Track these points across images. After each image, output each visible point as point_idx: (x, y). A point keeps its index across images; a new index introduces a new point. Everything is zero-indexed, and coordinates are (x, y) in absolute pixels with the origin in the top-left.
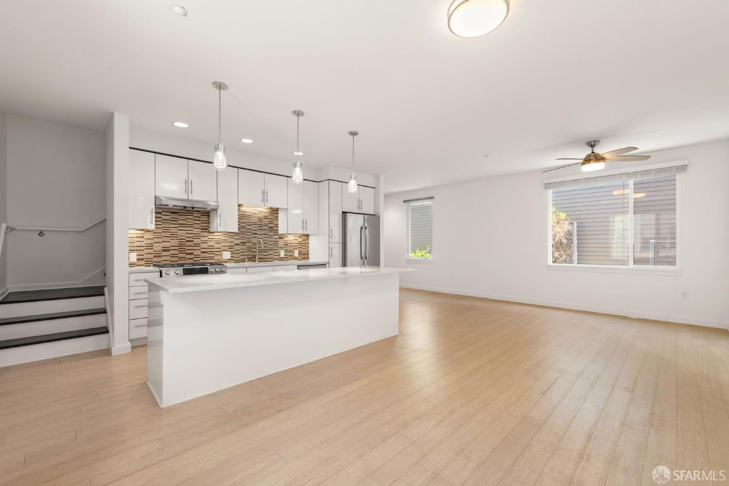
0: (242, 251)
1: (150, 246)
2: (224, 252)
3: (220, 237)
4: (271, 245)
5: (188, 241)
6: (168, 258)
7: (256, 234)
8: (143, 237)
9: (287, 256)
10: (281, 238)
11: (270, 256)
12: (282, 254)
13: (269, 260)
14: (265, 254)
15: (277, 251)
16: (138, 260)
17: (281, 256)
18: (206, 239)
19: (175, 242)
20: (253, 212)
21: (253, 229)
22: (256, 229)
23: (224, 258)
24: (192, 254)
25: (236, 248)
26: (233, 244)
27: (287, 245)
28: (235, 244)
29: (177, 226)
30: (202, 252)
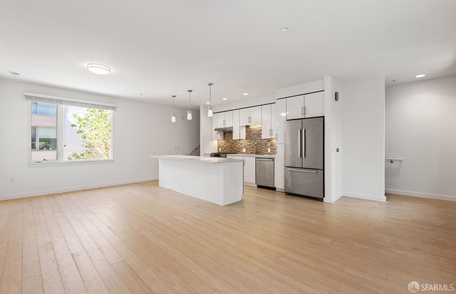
0: (250, 148)
1: (223, 146)
2: (243, 149)
3: (242, 142)
4: (264, 145)
5: (233, 144)
6: (227, 150)
7: (256, 139)
8: (222, 143)
9: (272, 152)
10: (269, 141)
11: (263, 152)
12: (269, 150)
13: (263, 154)
14: (261, 150)
15: (266, 149)
16: (221, 151)
17: (268, 152)
18: (237, 143)
19: (229, 144)
20: (255, 128)
21: (255, 137)
22: (256, 137)
23: (243, 151)
24: (234, 149)
25: (248, 147)
26: (246, 145)
27: (272, 145)
28: (247, 145)
29: (229, 138)
30: (237, 149)
